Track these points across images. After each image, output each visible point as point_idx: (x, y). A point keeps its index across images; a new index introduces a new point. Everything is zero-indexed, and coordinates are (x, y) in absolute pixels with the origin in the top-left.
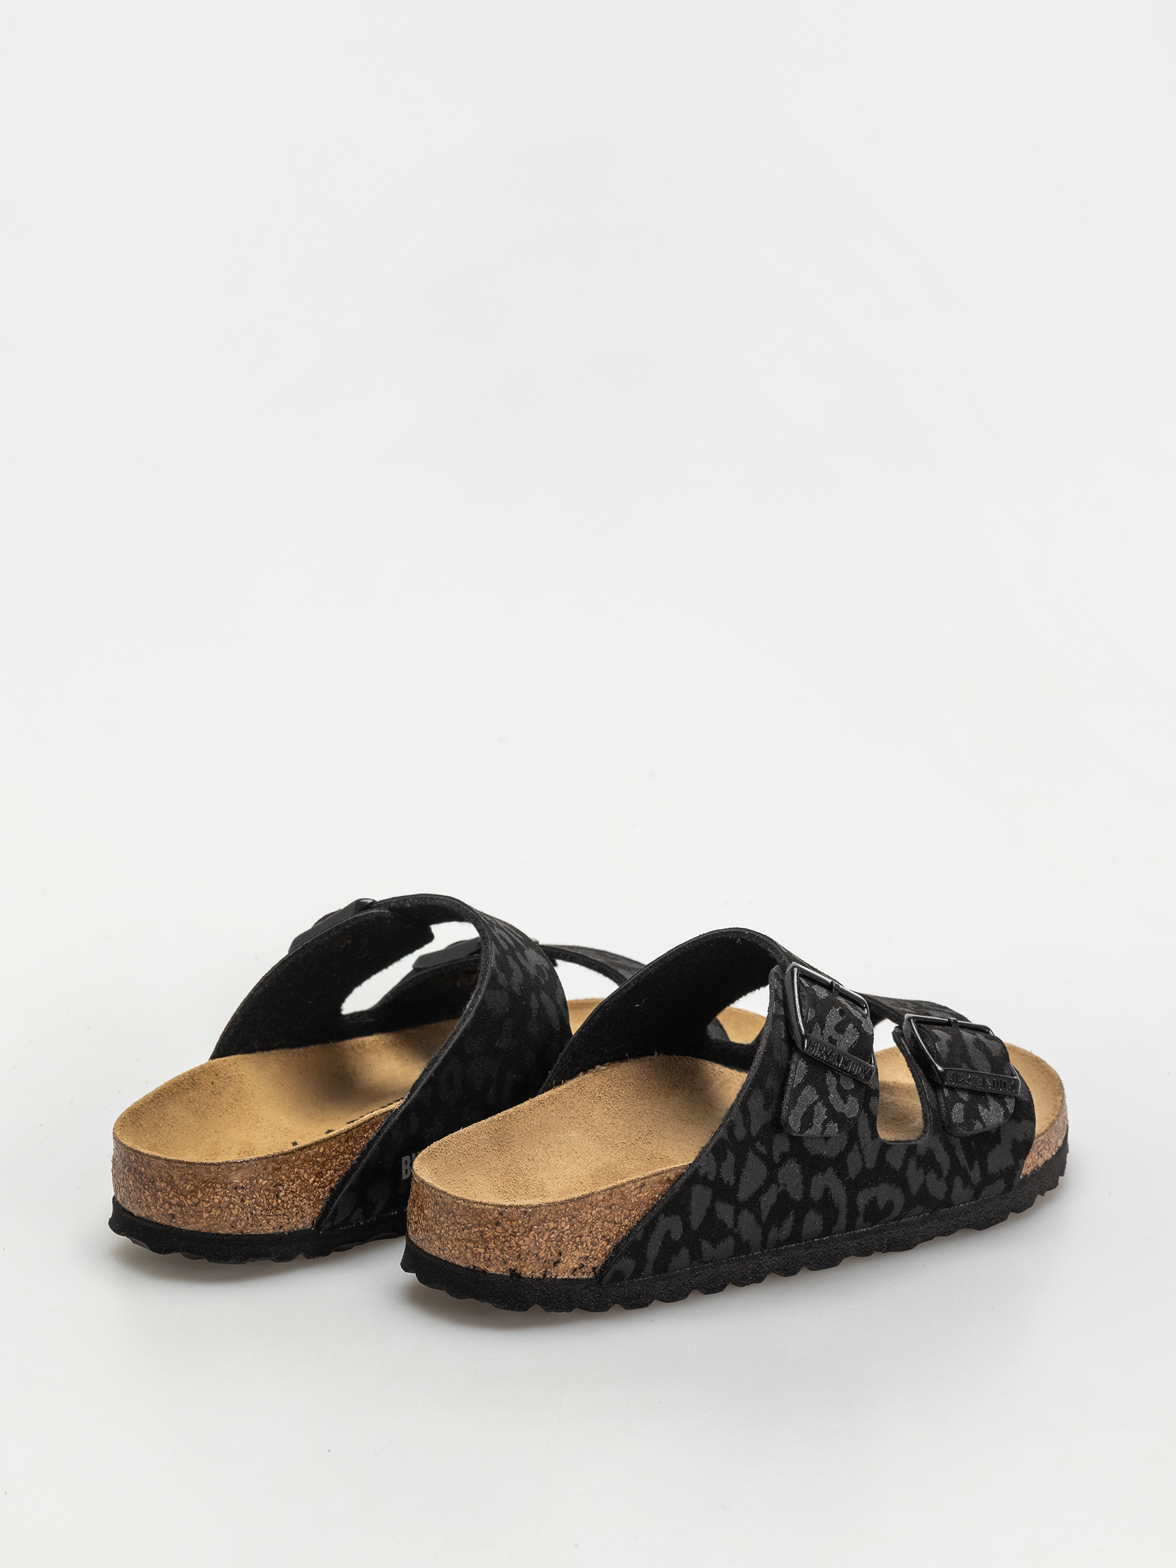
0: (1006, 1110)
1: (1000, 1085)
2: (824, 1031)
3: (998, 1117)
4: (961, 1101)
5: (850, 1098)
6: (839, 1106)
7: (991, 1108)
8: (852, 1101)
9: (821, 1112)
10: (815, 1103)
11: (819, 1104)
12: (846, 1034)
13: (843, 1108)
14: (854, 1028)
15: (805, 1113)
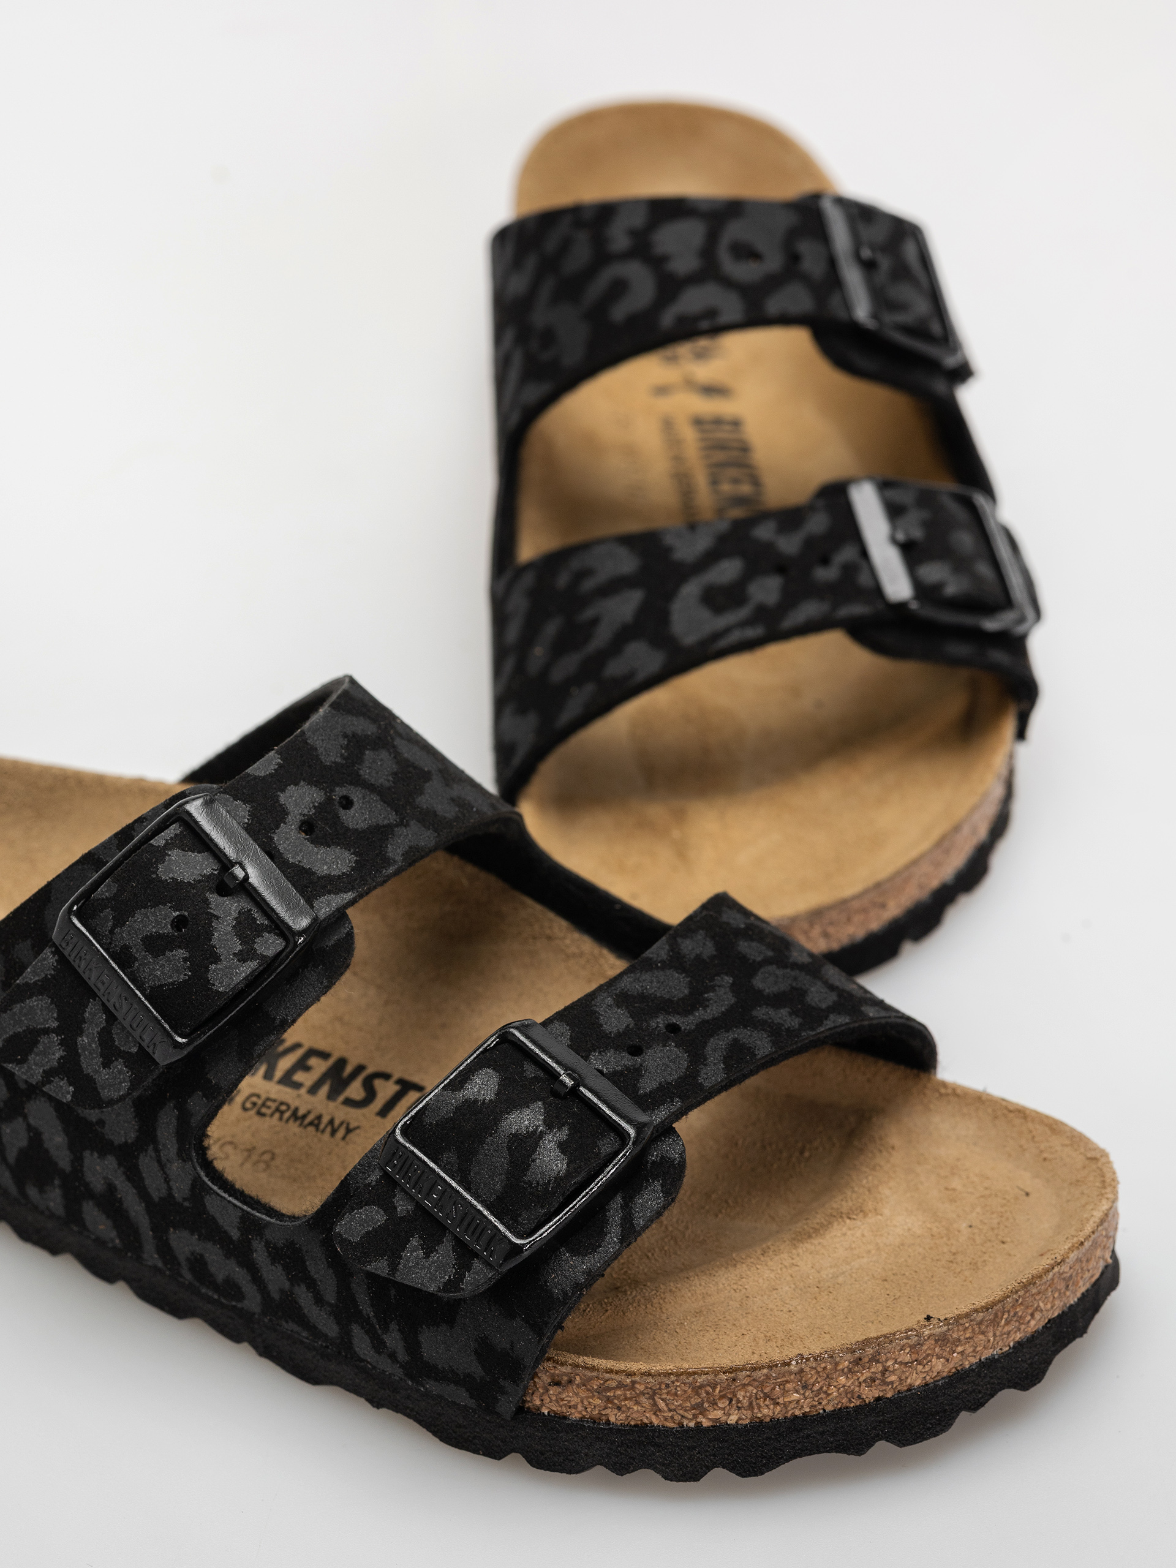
0: (460, 1277)
1: (466, 1223)
2: (118, 930)
3: (432, 1279)
4: (390, 1209)
5: (119, 1065)
6: (91, 1063)
7: (435, 1256)
8: (120, 1072)
9: (52, 1052)
10: (46, 1031)
11: (55, 1038)
12: (162, 960)
13: (97, 1072)
14: (185, 960)
15: (16, 1036)
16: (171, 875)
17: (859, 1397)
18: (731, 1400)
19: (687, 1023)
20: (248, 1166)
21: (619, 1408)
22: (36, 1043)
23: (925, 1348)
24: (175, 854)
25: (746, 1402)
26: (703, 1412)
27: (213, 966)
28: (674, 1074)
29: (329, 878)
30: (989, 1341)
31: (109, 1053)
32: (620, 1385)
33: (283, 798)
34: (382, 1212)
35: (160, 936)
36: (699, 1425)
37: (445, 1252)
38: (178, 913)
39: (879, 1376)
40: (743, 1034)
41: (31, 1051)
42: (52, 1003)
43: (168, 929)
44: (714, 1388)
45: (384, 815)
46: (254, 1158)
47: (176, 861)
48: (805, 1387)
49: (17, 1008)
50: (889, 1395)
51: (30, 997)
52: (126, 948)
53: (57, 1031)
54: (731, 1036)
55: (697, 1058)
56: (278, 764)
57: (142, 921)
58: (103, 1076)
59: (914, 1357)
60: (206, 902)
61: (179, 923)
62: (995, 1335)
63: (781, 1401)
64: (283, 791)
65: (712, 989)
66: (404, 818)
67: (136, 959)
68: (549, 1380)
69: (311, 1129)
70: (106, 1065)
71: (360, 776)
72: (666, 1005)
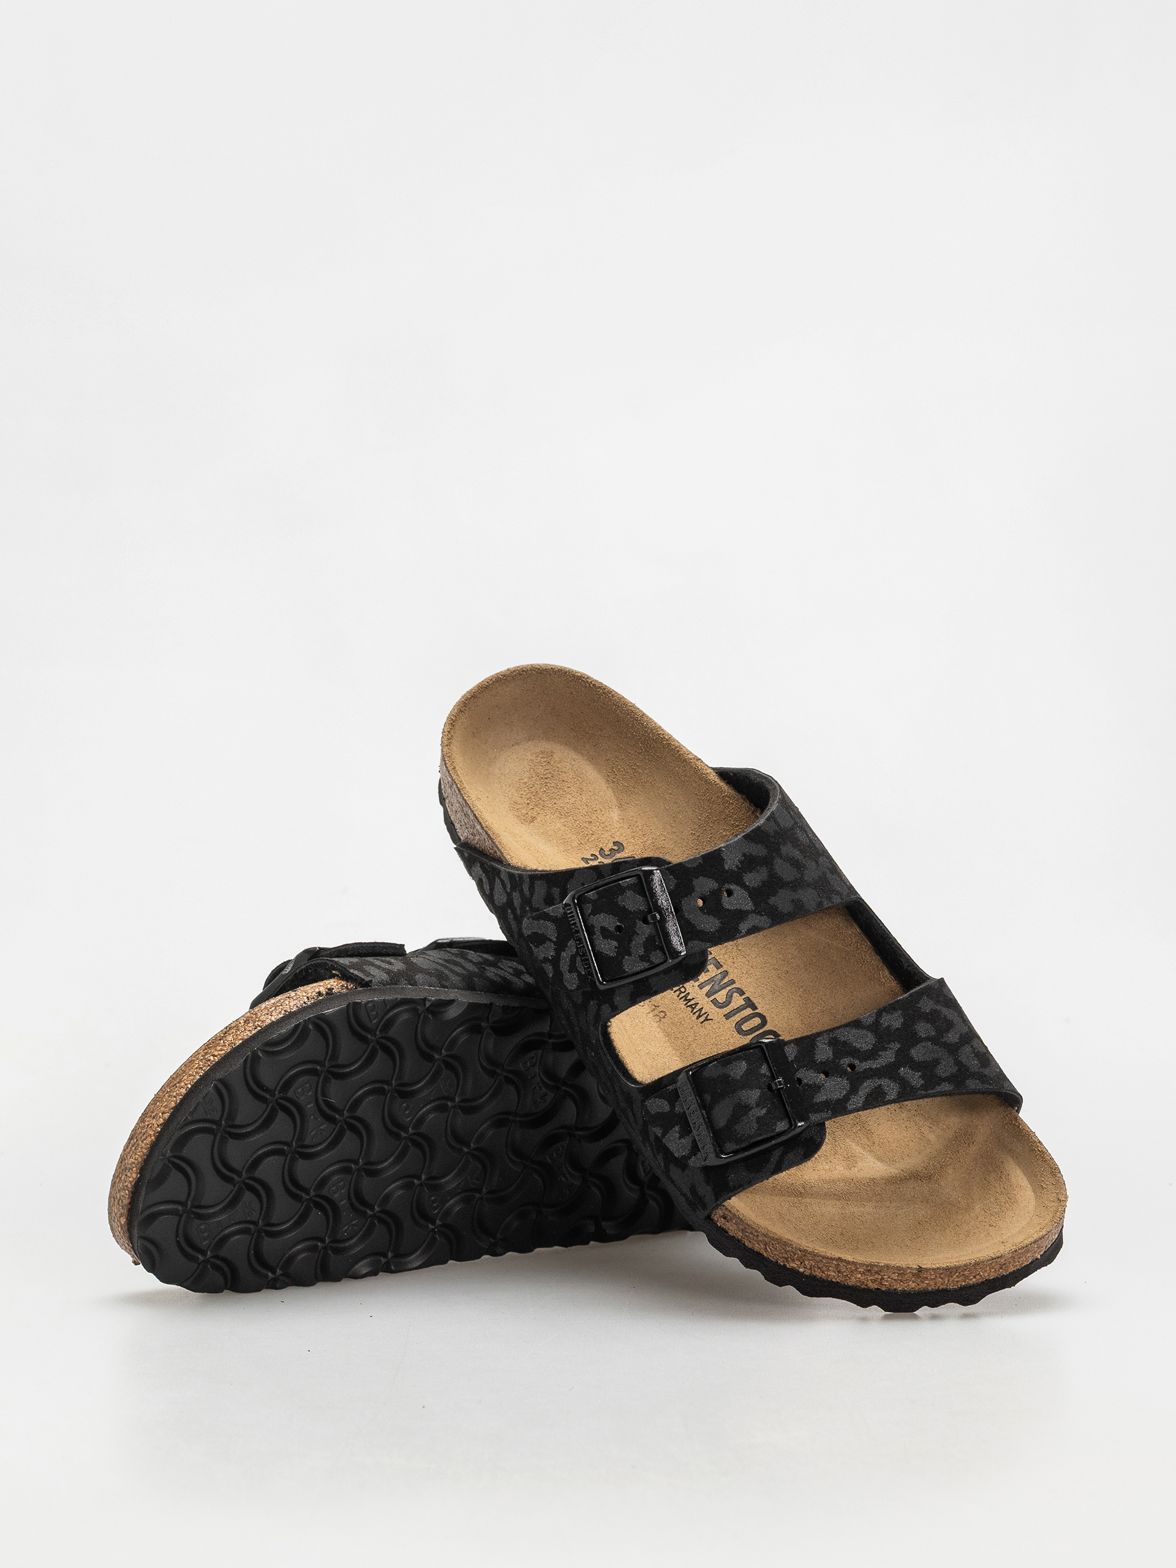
2: (591, 916)
3: (679, 1151)
4: (673, 1107)
5: (575, 975)
7: (683, 1140)
8: (575, 979)
9: (550, 951)
10: (550, 940)
11: (553, 945)
12: (606, 941)
13: (565, 972)
14: (616, 947)
16: (623, 903)
17: (867, 1285)
18: (801, 1263)
19: (862, 1066)
20: (651, 1015)
21: (750, 1242)
22: (545, 943)
23: (906, 1276)
24: (629, 893)
25: (808, 1267)
26: (788, 1262)
27: (627, 957)
28: (837, 1095)
29: (702, 932)
30: (944, 1282)
31: (572, 968)
32: (752, 1233)
33: (695, 882)
34: (669, 1106)
35: (608, 930)
36: (784, 1265)
37: (686, 1142)
38: (619, 924)
39: (879, 1280)
40: (885, 1082)
41: (541, 944)
42: (556, 929)
43: (612, 929)
44: (795, 1255)
45: (749, 906)
46: (656, 1012)
47: (629, 897)
48: (839, 1272)
49: (541, 922)
50: (883, 1289)
51: (548, 921)
52: (593, 926)
53: (555, 943)
54: (878, 1082)
55: (854, 1090)
56: (700, 863)
57: (603, 919)
58: (567, 976)
59: (900, 1278)
60: (635, 924)
61: (618, 928)
62: (949, 1280)
63: (826, 1273)
64: (697, 878)
65: (885, 1049)
66: (757, 909)
67: (595, 934)
68: (722, 1215)
69: (690, 1009)
70: (570, 972)
71: (743, 880)
72: (855, 1052)
